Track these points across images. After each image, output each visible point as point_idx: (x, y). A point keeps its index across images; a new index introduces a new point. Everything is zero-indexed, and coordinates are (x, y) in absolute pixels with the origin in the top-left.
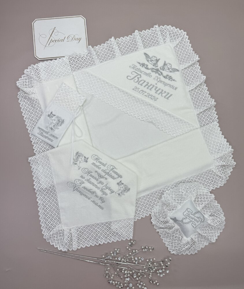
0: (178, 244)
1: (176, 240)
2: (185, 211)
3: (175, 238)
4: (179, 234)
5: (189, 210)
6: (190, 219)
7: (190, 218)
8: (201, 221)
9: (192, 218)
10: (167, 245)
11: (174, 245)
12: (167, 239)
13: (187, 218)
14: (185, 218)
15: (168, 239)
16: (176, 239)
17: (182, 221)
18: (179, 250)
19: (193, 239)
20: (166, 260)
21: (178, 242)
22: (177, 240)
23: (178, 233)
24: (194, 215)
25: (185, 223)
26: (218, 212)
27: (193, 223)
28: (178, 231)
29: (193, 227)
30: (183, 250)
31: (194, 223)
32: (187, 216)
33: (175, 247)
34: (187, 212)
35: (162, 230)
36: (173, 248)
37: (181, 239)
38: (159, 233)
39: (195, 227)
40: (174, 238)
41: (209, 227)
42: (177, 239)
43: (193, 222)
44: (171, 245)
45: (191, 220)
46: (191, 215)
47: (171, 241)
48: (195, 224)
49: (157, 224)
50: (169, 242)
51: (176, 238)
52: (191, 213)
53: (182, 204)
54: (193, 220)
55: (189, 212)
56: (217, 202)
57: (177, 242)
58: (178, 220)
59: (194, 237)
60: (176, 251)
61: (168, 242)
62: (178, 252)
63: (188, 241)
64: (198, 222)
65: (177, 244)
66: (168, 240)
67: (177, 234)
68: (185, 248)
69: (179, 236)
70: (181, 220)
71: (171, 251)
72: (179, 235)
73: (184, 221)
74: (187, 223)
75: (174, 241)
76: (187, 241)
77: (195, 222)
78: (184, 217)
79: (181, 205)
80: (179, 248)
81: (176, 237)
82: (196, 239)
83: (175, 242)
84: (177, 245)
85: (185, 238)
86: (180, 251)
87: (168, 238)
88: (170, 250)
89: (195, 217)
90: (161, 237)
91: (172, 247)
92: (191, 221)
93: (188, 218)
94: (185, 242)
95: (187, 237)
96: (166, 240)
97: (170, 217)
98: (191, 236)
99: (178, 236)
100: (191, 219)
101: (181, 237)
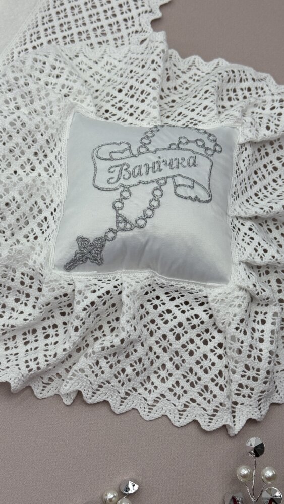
0: (220, 351)
1: (191, 347)
2: (96, 169)
3: (178, 338)
4: (177, 302)
5: (104, 152)
6: (144, 178)
7: (140, 174)
8: (202, 151)
9: (155, 167)
10: (181, 413)
11: (206, 379)
12: (148, 385)
13: (127, 188)
14: (121, 200)
15: (157, 382)
16: (192, 341)
17: (121, 219)
18: (251, 373)
19: (258, 260)
20: (244, 472)
21: (211, 345)
22: (197, 340)
23: (170, 305)
24: (148, 151)
25: (145, 217)
26: (245, 85)
27: (176, 186)
28: (164, 297)
29: (196, 199)
30: (265, 355)
31: (179, 181)
32: (122, 181)
33: (221, 381)
34: (103, 165)
35: (83, 362)
36: (222, 396)
37: (204, 317)
38: (87, 396)
39: (204, 196)
40: (177, 345)
41: (270, 168)
42: (192, 334)
43: (173, 177)
44: (193, 393)
45: (157, 181)
46: (133, 162)
47: (177, 375)
48: (190, 183)
49: (33, 365)
50: (178, 390)
51: (184, 339)
52: (127, 153)
53: (57, 166)
54: (167, 172)
55: (115, 156)
56: (198, 59)
57: (205, 349)
58: (100, 233)
59: (250, 249)
60: (246, 400)
61: (169, 395)
62: (258, 386)
63: (241, 288)
64: (194, 165)
65: (215, 359)
66: (163, 388)
67: (169, 312)
68: (267, 336)
69: (188, 315)
70: (118, 222)
71: (223, 419)
72: (184, 308)
73: (132, 210)
74: (152, 208)
75: (190, 361)
76: (241, 293)
77: (181, 171)
78: (116, 195)
79: (59, 171)
80: (240, 368)
81: (179, 330)
82: (266, 247)
83: (198, 355)
84: (220, 365)
85: (214, 291)
86: (263, 374)
87: (154, 378)
88: (215, 425)
89: (159, 153)
90: (114, 402)
91: (208, 395)
92: (160, 184)
93: (133, 181)
94: (237, 310)
95: (221, 279)
96: (151, 398)
97: (57, 266)
98: (236, 259)
99: (181, 318)
100: (152, 176)
101: (199, 310)
